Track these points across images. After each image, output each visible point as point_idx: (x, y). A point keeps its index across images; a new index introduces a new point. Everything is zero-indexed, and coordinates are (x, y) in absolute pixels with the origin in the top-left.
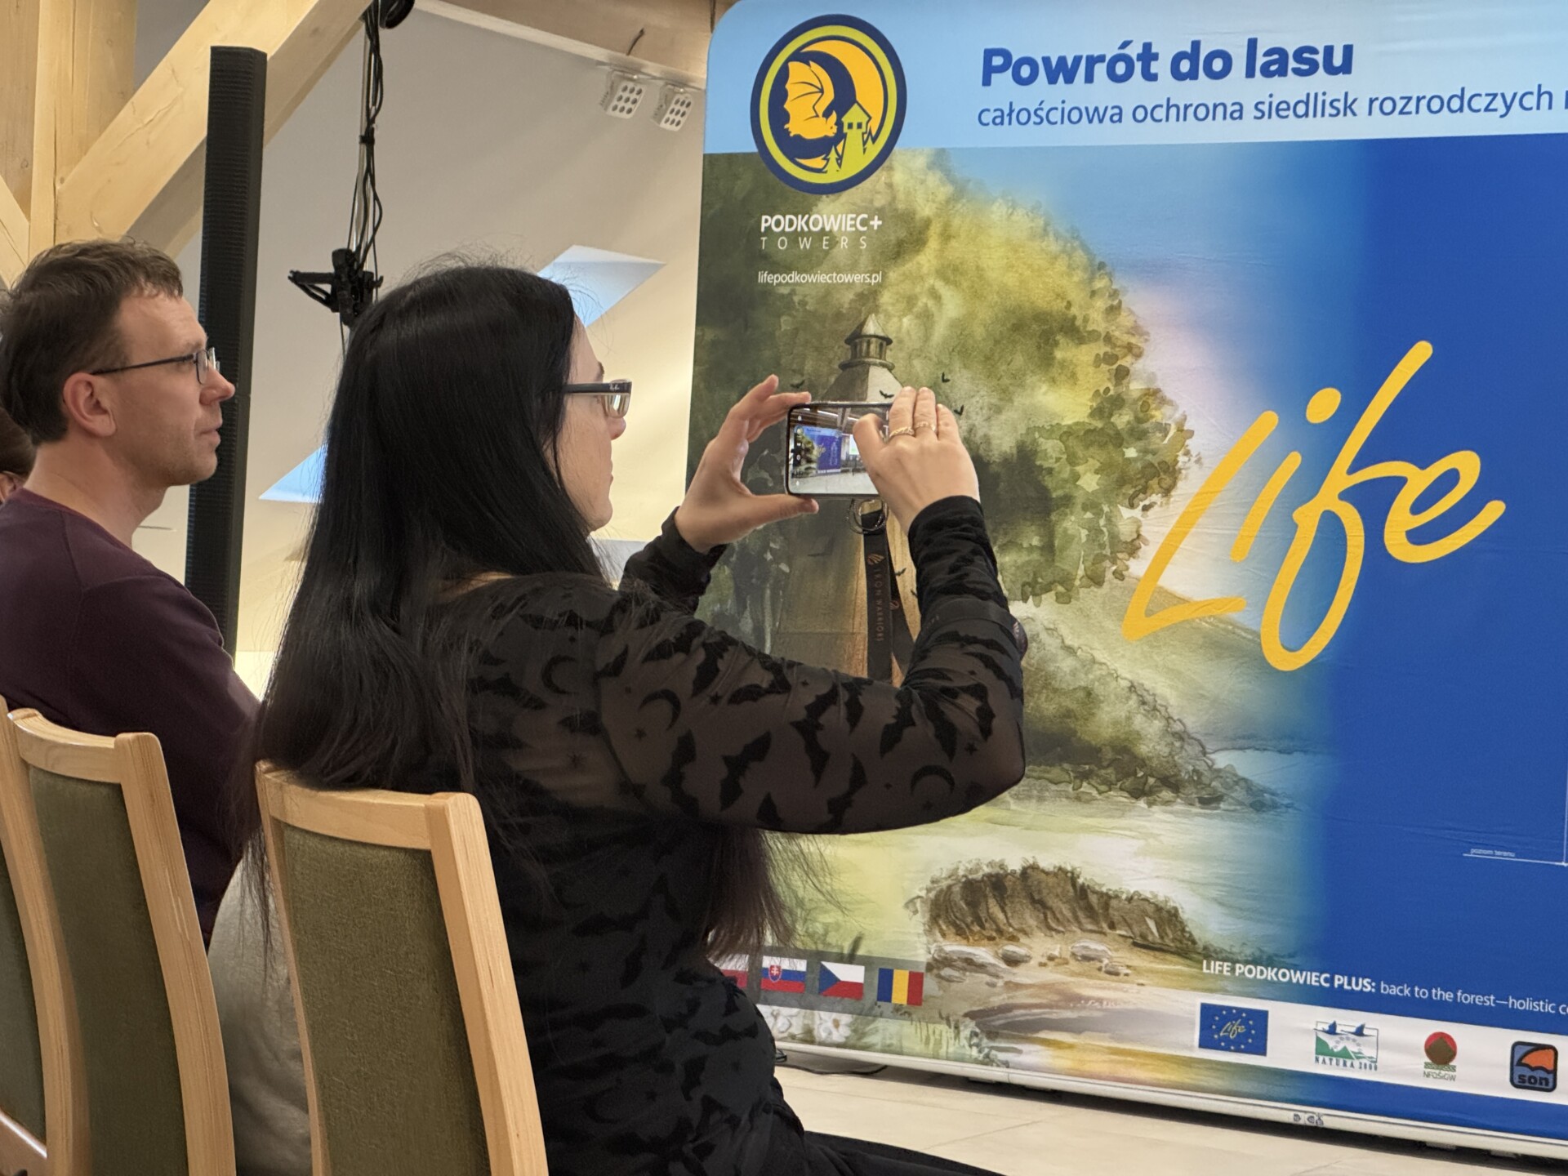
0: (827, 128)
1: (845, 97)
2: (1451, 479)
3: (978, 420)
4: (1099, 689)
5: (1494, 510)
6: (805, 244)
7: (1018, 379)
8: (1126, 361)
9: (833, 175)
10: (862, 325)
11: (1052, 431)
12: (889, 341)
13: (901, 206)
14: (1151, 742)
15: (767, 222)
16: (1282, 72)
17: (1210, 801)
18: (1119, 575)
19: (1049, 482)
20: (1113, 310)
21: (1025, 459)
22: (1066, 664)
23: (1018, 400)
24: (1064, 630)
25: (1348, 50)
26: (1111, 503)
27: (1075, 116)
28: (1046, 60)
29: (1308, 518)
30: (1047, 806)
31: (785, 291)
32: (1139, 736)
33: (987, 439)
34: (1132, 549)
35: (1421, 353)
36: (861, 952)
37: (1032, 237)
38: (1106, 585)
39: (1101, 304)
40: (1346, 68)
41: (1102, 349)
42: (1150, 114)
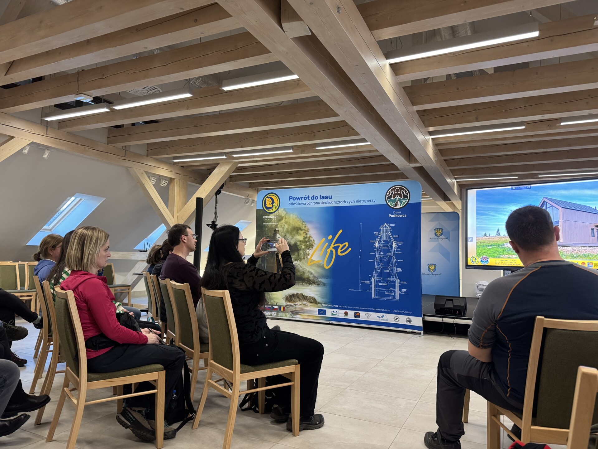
0: (271, 206)
1: (273, 202)
2: (345, 246)
3: (290, 240)
4: (305, 272)
5: (350, 249)
6: (269, 220)
7: (294, 235)
8: (307, 233)
9: (272, 211)
10: (276, 229)
11: (298, 241)
12: (279, 231)
13: (280, 215)
14: (311, 278)
15: (264, 217)
16: (324, 199)
17: (318, 285)
18: (307, 258)
19: (298, 247)
20: (305, 227)
21: (295, 244)
22: (301, 269)
23: (295, 237)
24: (301, 265)
25: (331, 196)
26: (306, 249)
27: (300, 204)
28: (297, 198)
29: (329, 251)
30: (299, 286)
31: (266, 225)
32: (310, 277)
33: (291, 242)
34: (308, 255)
35: (341, 231)
36: (277, 304)
37: (296, 218)
38: (305, 259)
39: (304, 226)
40: (331, 198)
41: (304, 231)
42: (309, 204)
